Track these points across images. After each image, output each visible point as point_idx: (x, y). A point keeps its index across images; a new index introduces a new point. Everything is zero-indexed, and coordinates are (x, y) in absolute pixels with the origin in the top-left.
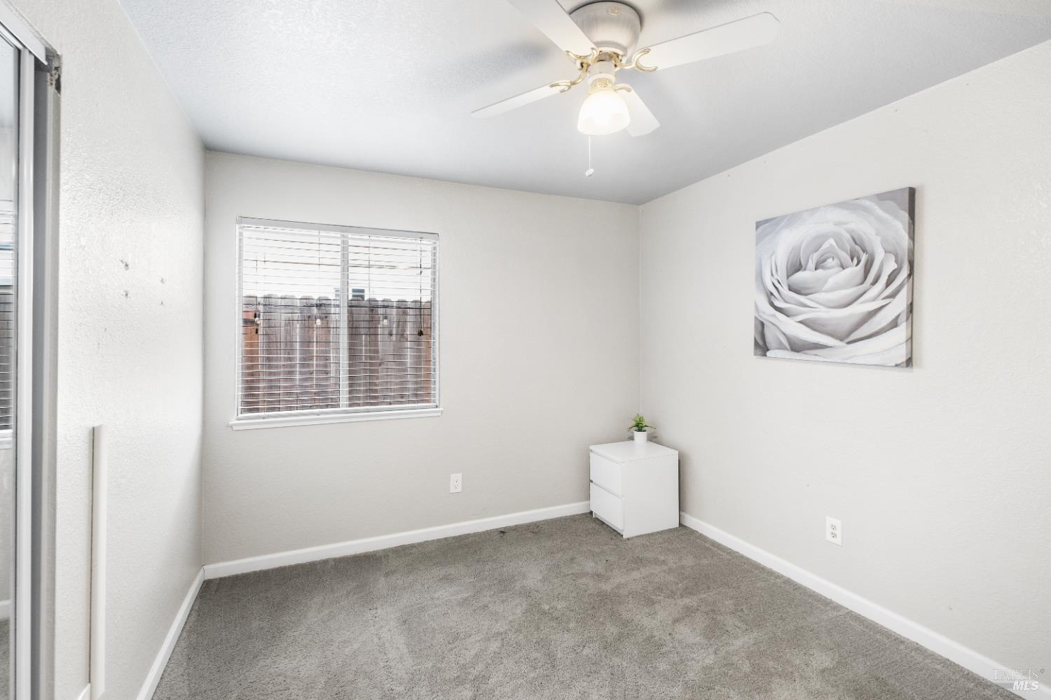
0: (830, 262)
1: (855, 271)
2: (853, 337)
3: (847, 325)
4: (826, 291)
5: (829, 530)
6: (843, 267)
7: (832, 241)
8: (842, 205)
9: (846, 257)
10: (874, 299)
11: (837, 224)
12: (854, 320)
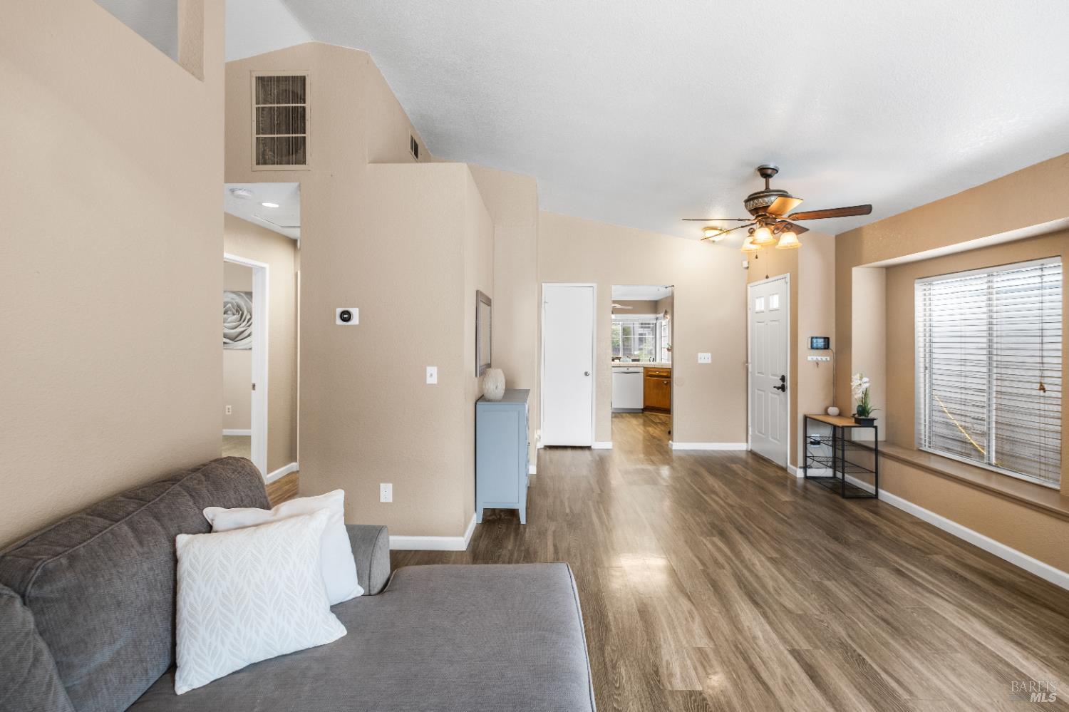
0: (229, 312)
1: (237, 316)
2: (237, 339)
3: (234, 336)
4: (229, 323)
5: (227, 410)
6: (234, 315)
7: (230, 305)
8: (234, 292)
9: (235, 311)
10: (243, 327)
11: (232, 299)
12: (236, 334)
